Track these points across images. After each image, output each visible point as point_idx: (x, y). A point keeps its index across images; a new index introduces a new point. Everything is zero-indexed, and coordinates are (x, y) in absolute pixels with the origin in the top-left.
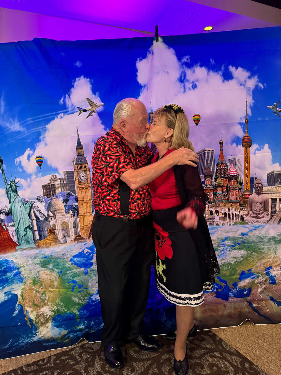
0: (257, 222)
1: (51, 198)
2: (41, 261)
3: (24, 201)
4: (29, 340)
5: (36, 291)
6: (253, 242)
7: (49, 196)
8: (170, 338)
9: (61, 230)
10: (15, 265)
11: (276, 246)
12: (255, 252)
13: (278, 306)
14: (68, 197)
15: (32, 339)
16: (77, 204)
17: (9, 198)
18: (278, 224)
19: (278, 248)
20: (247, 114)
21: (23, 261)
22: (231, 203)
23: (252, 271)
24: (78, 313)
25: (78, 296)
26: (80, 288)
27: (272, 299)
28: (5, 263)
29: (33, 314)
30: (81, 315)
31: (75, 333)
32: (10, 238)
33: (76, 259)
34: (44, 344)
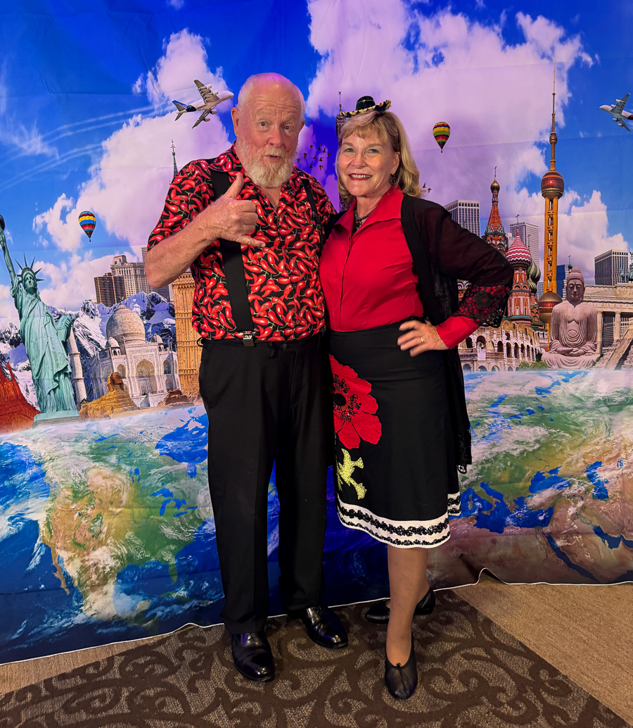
0: (569, 363)
1: (115, 308)
2: (91, 447)
3: (53, 312)
4: (64, 621)
5: (80, 515)
6: (562, 409)
7: (109, 303)
8: (376, 618)
9: (136, 379)
10: (31, 456)
11: (611, 417)
12: (567, 430)
13: (611, 547)
14: (153, 306)
15: (73, 619)
16: (173, 321)
17: (19, 306)
18: (616, 368)
19: (614, 423)
20: (554, 124)
21: (49, 448)
22: (514, 322)
23: (559, 474)
24: (173, 561)
25: (174, 525)
26: (178, 506)
27: (598, 531)
28: (8, 451)
29: (73, 564)
30: (181, 566)
31: (166, 608)
32: (20, 397)
33: (170, 444)
34: (99, 631)
